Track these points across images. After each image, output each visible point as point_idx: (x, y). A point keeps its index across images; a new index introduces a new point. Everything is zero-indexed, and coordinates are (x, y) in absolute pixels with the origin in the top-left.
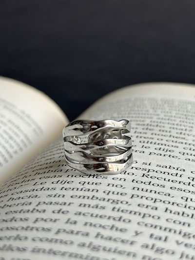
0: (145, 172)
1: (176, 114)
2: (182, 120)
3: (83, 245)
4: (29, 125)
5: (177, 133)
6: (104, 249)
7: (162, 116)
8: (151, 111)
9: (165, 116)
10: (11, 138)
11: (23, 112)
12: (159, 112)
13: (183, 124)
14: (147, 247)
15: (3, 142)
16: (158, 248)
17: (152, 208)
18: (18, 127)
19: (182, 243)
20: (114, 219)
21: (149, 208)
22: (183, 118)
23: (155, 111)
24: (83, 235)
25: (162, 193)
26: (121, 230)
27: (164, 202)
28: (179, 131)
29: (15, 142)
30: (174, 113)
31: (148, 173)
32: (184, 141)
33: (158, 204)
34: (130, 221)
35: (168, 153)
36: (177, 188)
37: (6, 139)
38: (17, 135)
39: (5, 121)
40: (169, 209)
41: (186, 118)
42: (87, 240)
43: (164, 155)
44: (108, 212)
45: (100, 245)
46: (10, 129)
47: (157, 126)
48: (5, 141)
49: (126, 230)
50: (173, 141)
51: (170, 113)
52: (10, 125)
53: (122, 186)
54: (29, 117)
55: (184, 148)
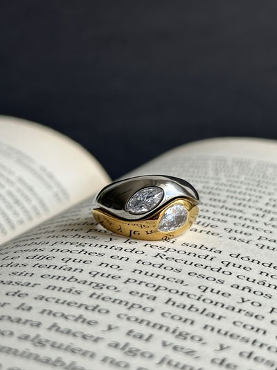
0: (162, 252)
1: (246, 179)
2: (251, 187)
3: (26, 338)
4: (49, 187)
5: (234, 204)
6: (53, 345)
7: (224, 180)
8: (211, 174)
9: (228, 181)
10: (17, 202)
11: (44, 169)
12: (222, 175)
13: (249, 192)
14: (116, 345)
15: (3, 206)
16: (131, 348)
17: (148, 298)
18: (31, 189)
19: (170, 344)
20: (86, 308)
21: (145, 297)
22: (253, 185)
23: (217, 174)
24: (32, 325)
25: (172, 280)
26: (89, 323)
27: (170, 291)
28: (238, 202)
29: (23, 208)
30: (242, 178)
31: (165, 253)
32: (239, 214)
33: (159, 294)
34: (108, 312)
35: (209, 229)
36: (198, 274)
37: (9, 203)
38: (28, 199)
39: (13, 178)
40: (172, 300)
41: (258, 185)
42: (32, 332)
43: (201, 231)
44: (84, 299)
45: (49, 339)
46: (19, 190)
47: (210, 193)
48: (7, 206)
49: (96, 323)
50: (222, 214)
51: (238, 177)
52: (19, 185)
53: (119, 267)
54: (51, 176)
55: (235, 224)
